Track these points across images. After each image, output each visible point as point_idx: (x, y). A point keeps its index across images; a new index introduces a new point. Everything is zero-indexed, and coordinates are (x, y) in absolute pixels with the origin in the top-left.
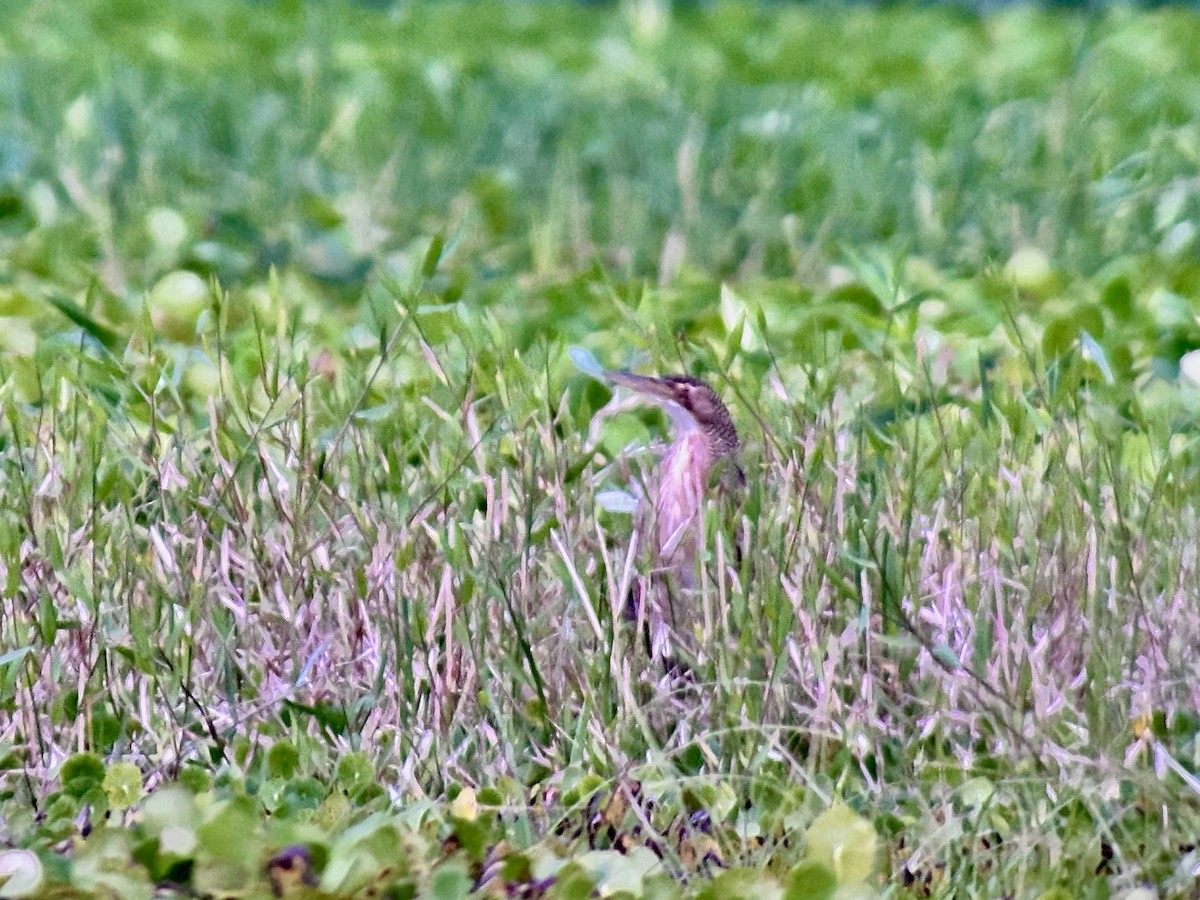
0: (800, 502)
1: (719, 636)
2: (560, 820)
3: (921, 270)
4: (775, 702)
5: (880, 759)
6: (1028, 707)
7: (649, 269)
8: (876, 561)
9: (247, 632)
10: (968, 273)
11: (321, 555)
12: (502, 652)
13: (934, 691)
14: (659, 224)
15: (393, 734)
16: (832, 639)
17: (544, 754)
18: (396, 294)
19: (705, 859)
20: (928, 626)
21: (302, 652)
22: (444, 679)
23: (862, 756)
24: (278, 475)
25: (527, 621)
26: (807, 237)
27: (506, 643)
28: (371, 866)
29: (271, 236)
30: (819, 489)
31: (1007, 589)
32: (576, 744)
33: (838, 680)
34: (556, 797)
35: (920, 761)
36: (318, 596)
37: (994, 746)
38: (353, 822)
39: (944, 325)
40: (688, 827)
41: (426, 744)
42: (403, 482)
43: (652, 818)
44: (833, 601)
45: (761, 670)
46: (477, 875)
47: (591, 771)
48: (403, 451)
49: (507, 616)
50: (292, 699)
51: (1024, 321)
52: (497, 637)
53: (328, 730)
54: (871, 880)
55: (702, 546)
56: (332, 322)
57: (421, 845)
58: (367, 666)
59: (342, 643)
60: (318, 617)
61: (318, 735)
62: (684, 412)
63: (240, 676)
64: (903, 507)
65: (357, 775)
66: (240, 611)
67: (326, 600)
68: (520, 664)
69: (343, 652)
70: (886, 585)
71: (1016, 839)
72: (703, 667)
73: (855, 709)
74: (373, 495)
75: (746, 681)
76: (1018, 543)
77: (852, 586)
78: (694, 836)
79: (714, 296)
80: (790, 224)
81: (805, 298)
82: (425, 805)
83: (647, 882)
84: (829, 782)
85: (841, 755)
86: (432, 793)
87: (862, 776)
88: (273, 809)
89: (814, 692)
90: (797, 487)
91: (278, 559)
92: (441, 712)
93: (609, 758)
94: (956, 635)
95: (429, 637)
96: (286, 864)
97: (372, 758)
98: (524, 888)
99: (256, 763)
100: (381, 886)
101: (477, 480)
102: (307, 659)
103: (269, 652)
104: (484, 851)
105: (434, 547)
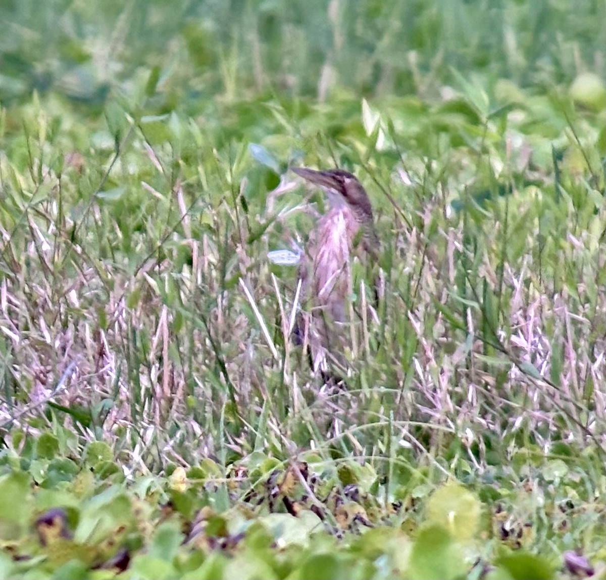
0: (421, 257)
1: (363, 356)
2: (248, 491)
3: (508, 90)
4: (404, 404)
5: (482, 446)
6: (592, 408)
7: (310, 91)
8: (478, 301)
9: (21, 352)
10: (543, 90)
11: (73, 296)
12: (204, 367)
13: (522, 395)
14: (317, 58)
15: (126, 427)
16: (446, 358)
17: (236, 443)
18: (126, 109)
19: (355, 519)
20: (517, 348)
21: (59, 367)
22: (162, 386)
23: (469, 444)
24: (42, 238)
25: (222, 344)
26: (425, 67)
27: (207, 361)
28: (110, 524)
29: (39, 68)
30: (435, 249)
31: (574, 322)
32: (259, 435)
33: (450, 388)
34: (245, 474)
35: (512, 448)
36: (71, 326)
37: (566, 437)
38: (97, 492)
39: (525, 129)
40: (343, 497)
41: (149, 435)
42: (132, 244)
43: (315, 490)
44: (447, 329)
45: (394, 381)
46: (188, 531)
47: (270, 454)
48: (131, 222)
49: (208, 341)
50: (53, 401)
51: (585, 125)
52: (200, 357)
53: (78, 424)
54: (477, 536)
55: (350, 290)
56: (82, 130)
57: (147, 510)
58: (107, 377)
59: (89, 360)
60: (71, 342)
61: (72, 428)
62: (341, 197)
63: (16, 384)
64: (496, 262)
65: (100, 457)
66: (16, 338)
67: (77, 330)
68: (218, 376)
69: (90, 367)
70: (485, 319)
71: (585, 505)
72: (351, 379)
73: (463, 409)
74: (109, 254)
75: (383, 390)
76: (582, 287)
77: (460, 320)
78: (347, 504)
79: (358, 109)
80: (413, 57)
81: (424, 110)
82: (149, 480)
83: (312, 537)
84: (446, 464)
85: (454, 444)
86: (155, 471)
87: (471, 460)
88: (40, 481)
89: (434, 397)
90: (418, 247)
91: (42, 299)
92: (160, 412)
93: (283, 445)
94: (538, 356)
95: (151, 356)
96: (49, 522)
97: (110, 445)
98: (221, 541)
99: (28, 448)
100: (118, 539)
101: (184, 242)
102: (63, 373)
103: (37, 367)
104: (192, 513)
105: (154, 292)
